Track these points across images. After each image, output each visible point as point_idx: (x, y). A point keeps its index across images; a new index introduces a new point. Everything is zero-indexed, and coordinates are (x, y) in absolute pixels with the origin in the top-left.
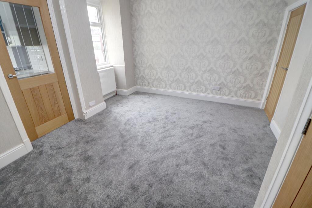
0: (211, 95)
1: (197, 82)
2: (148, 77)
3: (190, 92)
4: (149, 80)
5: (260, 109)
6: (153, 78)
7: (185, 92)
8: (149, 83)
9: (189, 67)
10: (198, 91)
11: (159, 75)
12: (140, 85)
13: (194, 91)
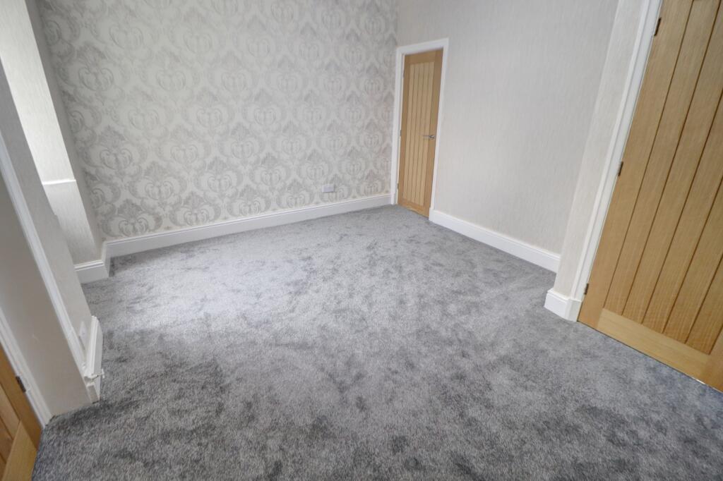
0: (322, 205)
1: (291, 185)
2: (150, 202)
3: (280, 211)
4: (158, 210)
5: (391, 205)
6: (173, 200)
7: (269, 213)
8: (158, 220)
9: (269, 154)
10: (296, 203)
11: (191, 187)
12: (123, 232)
13: (289, 205)
